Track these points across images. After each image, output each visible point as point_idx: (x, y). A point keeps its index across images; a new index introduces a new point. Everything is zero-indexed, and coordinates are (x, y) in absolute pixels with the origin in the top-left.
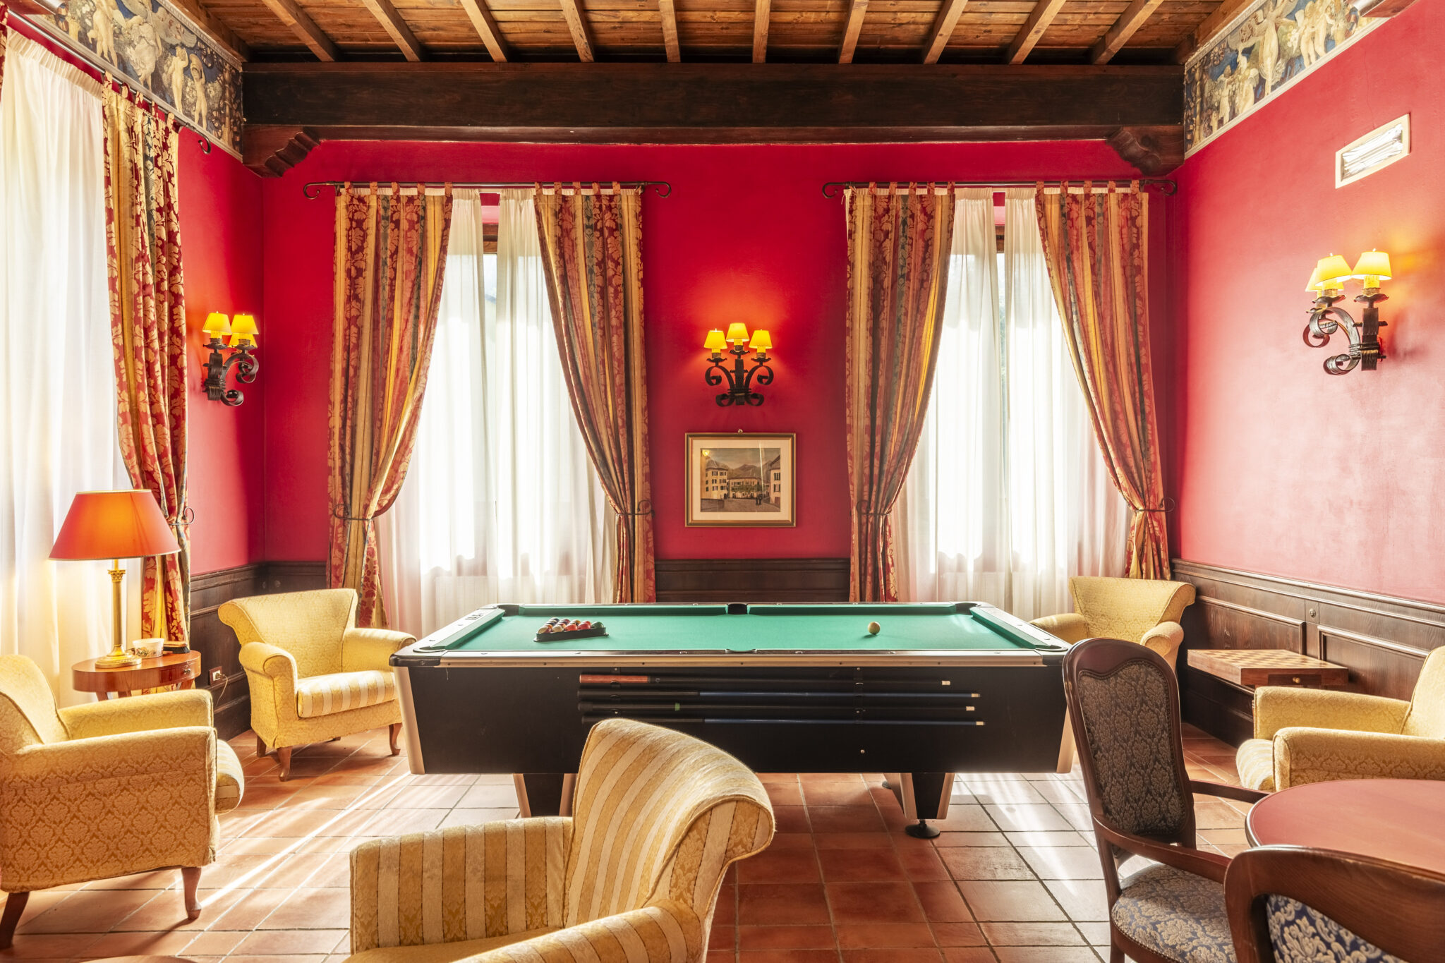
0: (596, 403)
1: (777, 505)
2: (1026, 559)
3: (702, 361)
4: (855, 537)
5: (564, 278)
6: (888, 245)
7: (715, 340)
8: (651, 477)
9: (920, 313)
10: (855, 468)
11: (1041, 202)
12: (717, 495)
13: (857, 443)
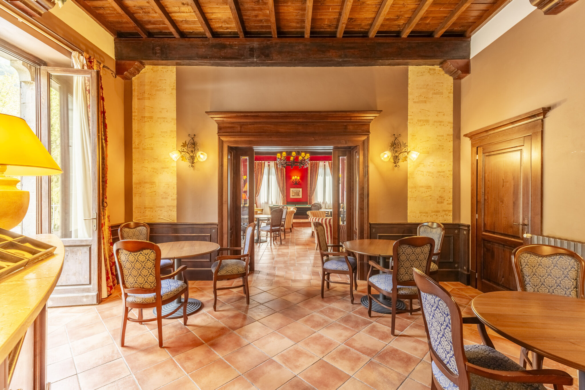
0: (280, 185)
1: (300, 196)
2: (327, 202)
3: (292, 180)
4: (308, 199)
5: (277, 171)
6: (312, 168)
7: (293, 178)
8: (286, 193)
9: (316, 175)
10: (309, 192)
11: (329, 163)
12: (293, 195)
13: (309, 189)
